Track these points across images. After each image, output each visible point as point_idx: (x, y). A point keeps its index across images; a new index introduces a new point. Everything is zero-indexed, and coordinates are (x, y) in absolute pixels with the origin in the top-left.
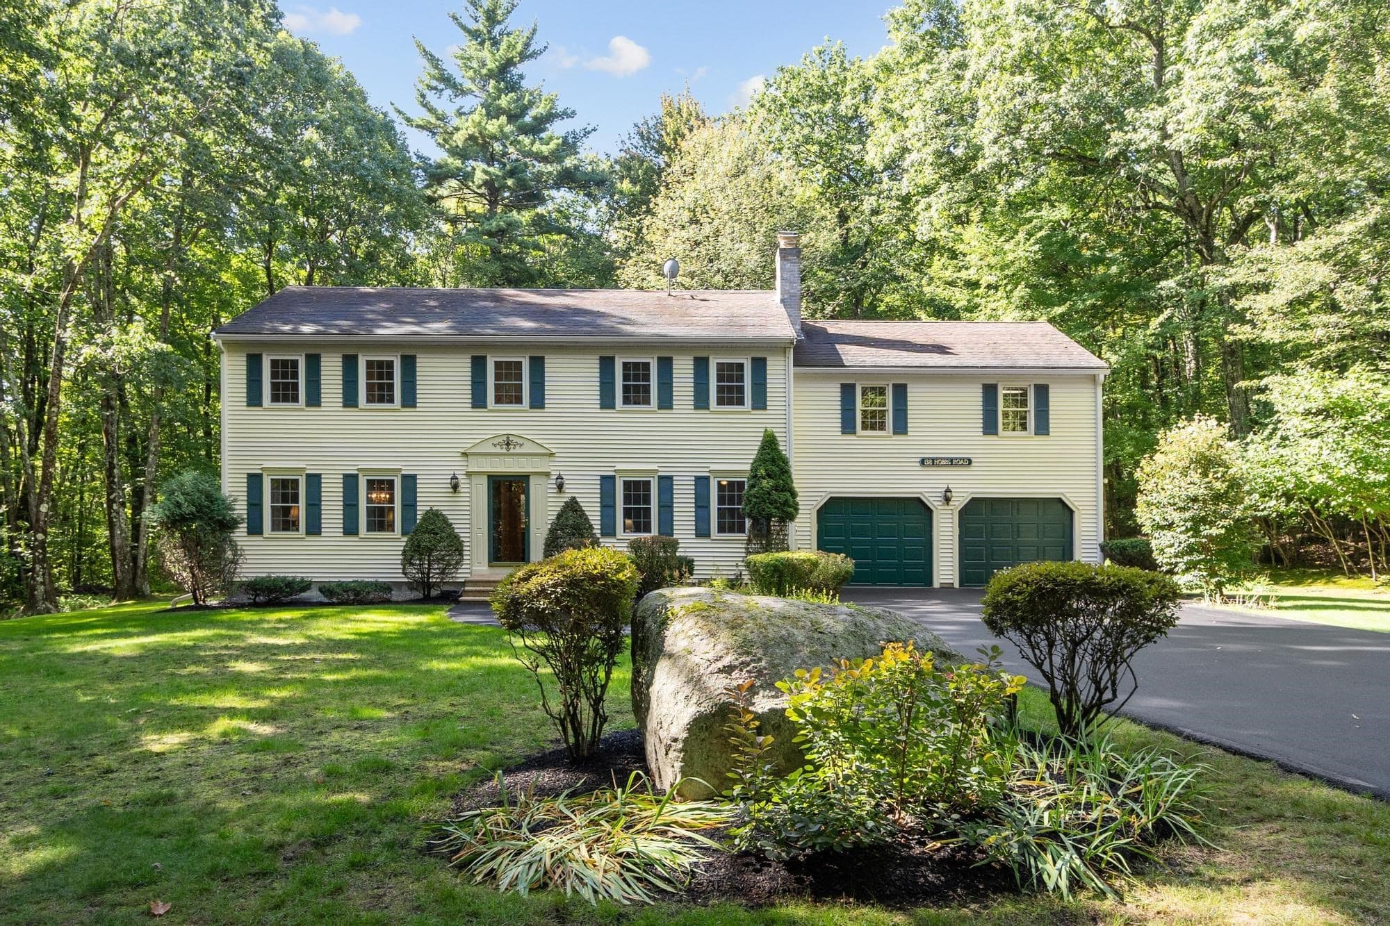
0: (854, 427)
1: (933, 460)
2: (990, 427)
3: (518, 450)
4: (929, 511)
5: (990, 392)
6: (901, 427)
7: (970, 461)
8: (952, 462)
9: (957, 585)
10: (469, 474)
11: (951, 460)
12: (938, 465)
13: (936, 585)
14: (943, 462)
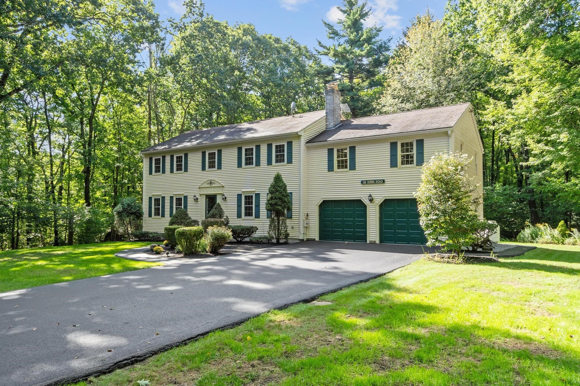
0: (333, 168)
1: (367, 181)
2: (393, 164)
3: (214, 185)
4: (365, 206)
5: (394, 145)
6: (353, 167)
7: (384, 181)
8: (375, 182)
9: (378, 242)
10: (201, 195)
11: (375, 181)
12: (369, 184)
13: (368, 242)
14: (371, 182)
